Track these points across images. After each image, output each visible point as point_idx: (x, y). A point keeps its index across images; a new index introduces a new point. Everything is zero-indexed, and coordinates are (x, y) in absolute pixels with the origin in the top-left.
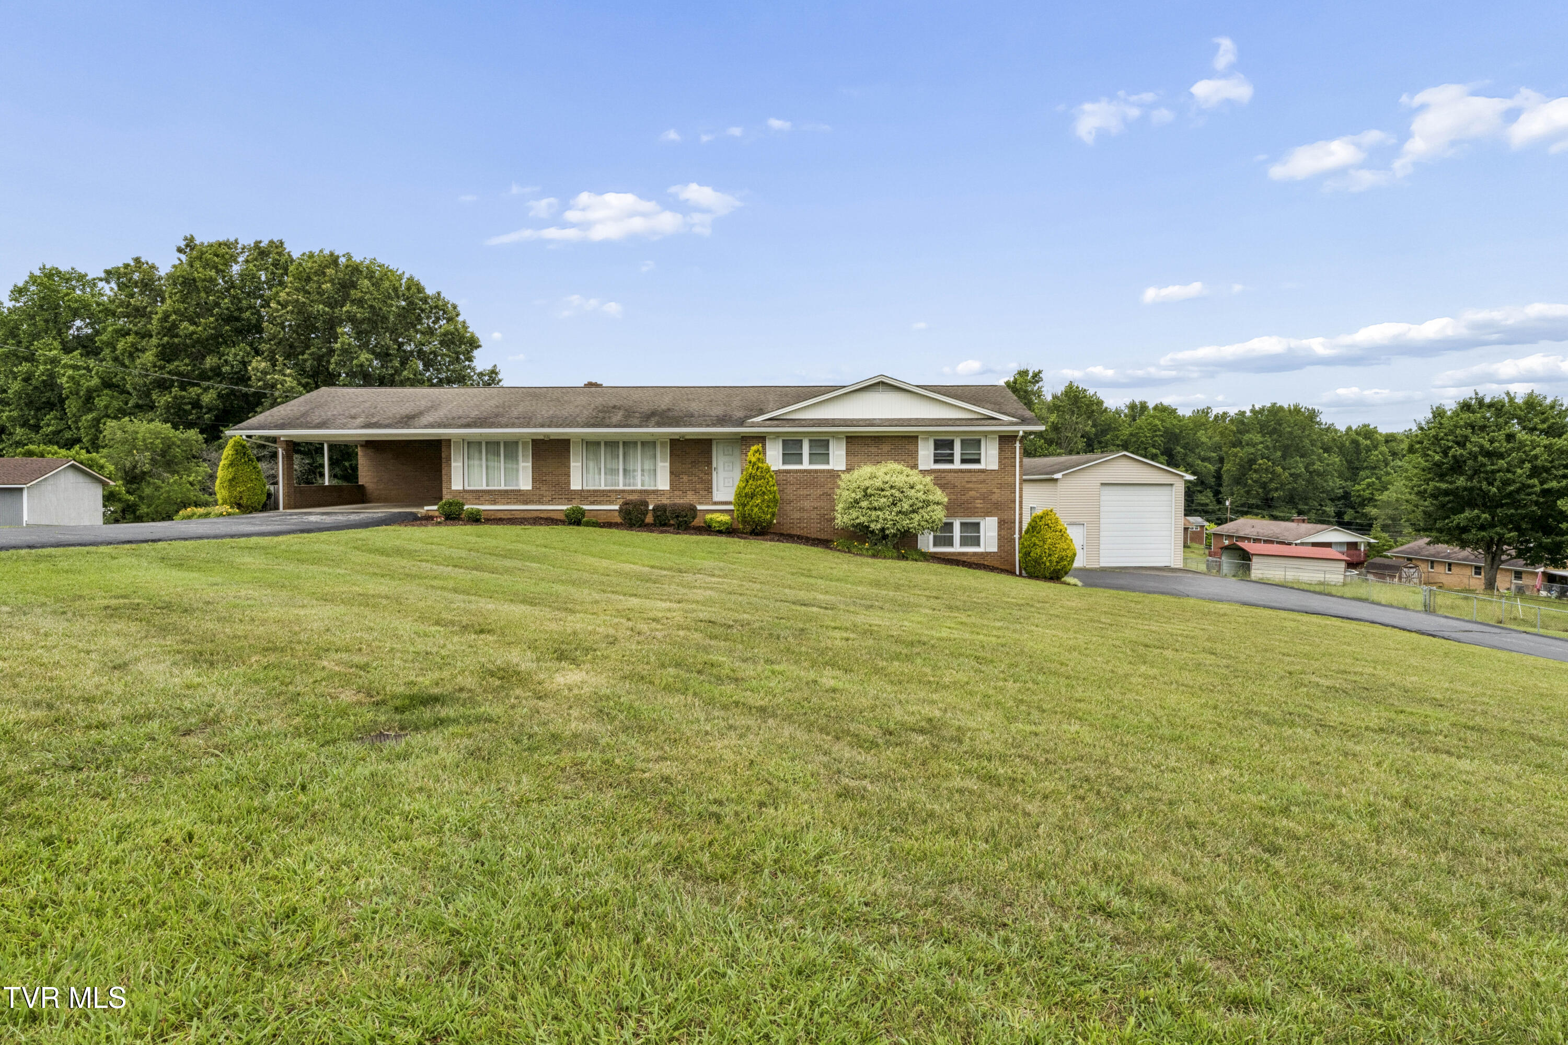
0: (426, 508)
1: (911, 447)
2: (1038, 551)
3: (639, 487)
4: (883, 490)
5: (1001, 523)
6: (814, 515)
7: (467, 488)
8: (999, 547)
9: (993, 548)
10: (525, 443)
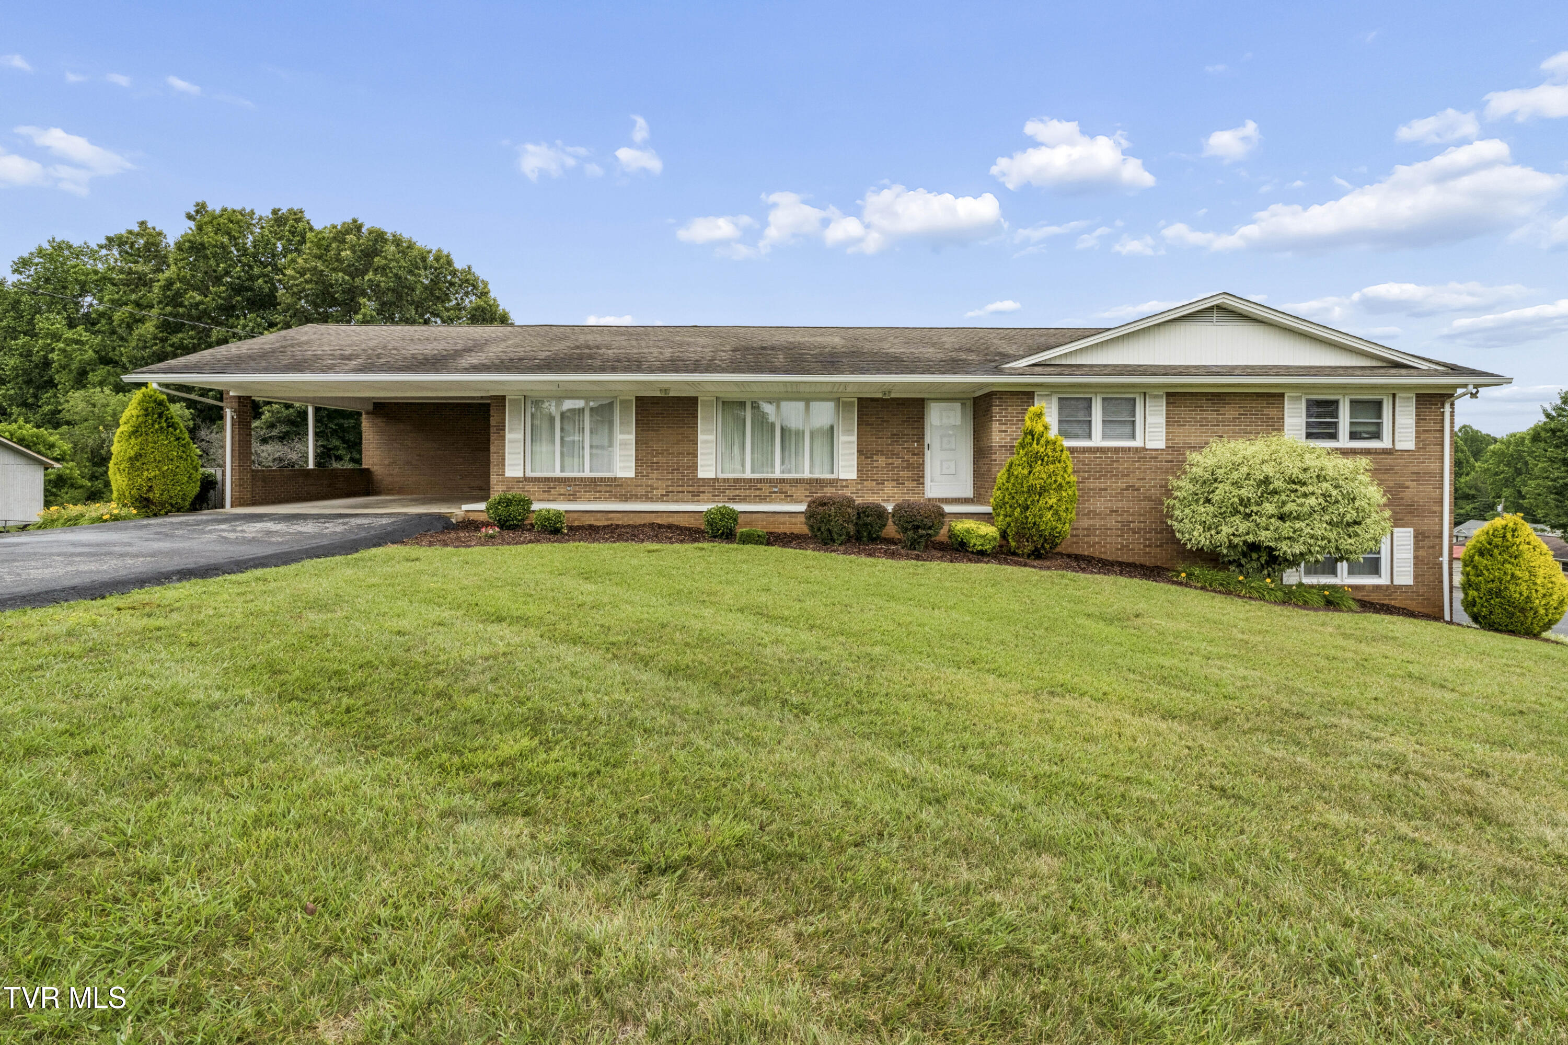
0: (465, 507)
1: (1273, 412)
2: (1524, 587)
3: (807, 475)
4: (1304, 484)
5: (1420, 538)
6: (1111, 522)
7: (529, 474)
8: (1416, 577)
9: (1405, 577)
10: (624, 403)
